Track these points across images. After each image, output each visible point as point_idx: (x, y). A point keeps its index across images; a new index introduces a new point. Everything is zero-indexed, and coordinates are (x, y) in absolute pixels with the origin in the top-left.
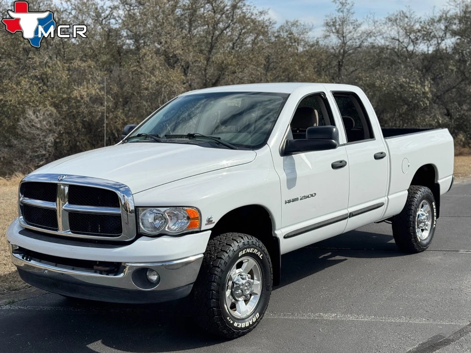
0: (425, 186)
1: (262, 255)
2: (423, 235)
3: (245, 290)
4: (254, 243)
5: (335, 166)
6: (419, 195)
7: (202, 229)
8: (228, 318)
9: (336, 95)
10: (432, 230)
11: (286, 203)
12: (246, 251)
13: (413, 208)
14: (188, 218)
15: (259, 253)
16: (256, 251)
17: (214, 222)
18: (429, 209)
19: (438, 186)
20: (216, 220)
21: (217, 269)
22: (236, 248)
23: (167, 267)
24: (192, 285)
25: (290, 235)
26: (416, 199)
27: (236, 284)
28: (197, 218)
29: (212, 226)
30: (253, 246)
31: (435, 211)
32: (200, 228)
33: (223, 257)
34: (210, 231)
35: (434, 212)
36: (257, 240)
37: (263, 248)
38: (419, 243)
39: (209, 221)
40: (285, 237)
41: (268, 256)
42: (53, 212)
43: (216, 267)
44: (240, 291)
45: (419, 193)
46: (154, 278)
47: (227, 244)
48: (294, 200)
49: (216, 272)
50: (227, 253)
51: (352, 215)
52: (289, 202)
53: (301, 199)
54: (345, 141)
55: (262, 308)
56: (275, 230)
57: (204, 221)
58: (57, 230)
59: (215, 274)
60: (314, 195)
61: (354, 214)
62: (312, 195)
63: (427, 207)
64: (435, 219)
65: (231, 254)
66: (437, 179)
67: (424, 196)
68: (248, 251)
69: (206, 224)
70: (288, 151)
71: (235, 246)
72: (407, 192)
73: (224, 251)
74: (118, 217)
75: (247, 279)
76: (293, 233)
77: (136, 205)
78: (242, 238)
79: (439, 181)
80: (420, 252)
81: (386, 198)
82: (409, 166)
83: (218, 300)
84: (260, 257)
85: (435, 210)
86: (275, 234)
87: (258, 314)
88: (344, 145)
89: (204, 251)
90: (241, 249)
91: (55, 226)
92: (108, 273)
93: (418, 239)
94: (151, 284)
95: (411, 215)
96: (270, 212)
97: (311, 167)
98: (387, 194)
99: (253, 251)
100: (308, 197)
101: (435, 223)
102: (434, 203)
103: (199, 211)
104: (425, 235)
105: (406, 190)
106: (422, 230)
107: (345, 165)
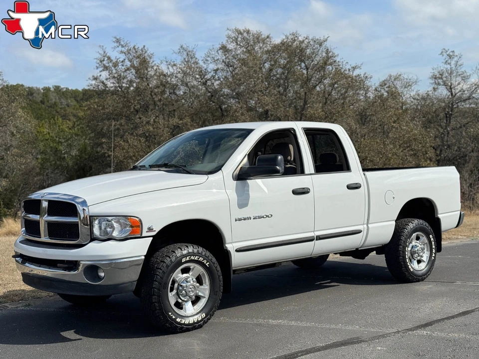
0: (419, 219)
1: (208, 263)
2: (419, 267)
3: (189, 291)
4: (200, 252)
5: (296, 192)
6: (411, 226)
7: (143, 235)
8: (170, 314)
9: (308, 132)
10: (431, 262)
11: (236, 221)
12: (190, 258)
13: (403, 238)
14: (132, 227)
15: (205, 262)
16: (201, 259)
17: (155, 231)
18: (426, 241)
19: (438, 220)
20: (157, 228)
21: (159, 270)
22: (178, 255)
23: (114, 265)
24: (136, 283)
25: (242, 249)
26: (407, 231)
27: (181, 286)
28: (139, 226)
29: (154, 234)
30: (198, 254)
31: (433, 244)
32: (141, 235)
33: (165, 261)
34: (152, 238)
35: (432, 245)
36: (204, 250)
37: (210, 258)
38: (412, 273)
39: (150, 229)
40: (237, 251)
41: (217, 264)
42: (37, 223)
43: (159, 269)
44: (184, 292)
45: (411, 224)
46: (102, 274)
47: (172, 251)
48: (245, 219)
49: (158, 273)
50: (170, 258)
51: (319, 238)
52: (240, 220)
53: (254, 219)
54: (313, 172)
55: (210, 311)
56: (225, 243)
57: (145, 229)
58: (40, 238)
59: (157, 275)
60: (270, 216)
61: (321, 237)
62: (267, 216)
63: (424, 239)
64: (434, 251)
65: (173, 259)
66: (437, 214)
67: (416, 228)
68: (192, 258)
69: (147, 232)
70: (242, 176)
71: (179, 253)
72: (394, 223)
73: (168, 256)
74: (76, 225)
75: (192, 282)
76: (246, 248)
77: (90, 215)
78: (187, 247)
79: (440, 216)
80: (415, 282)
81: (365, 226)
82: (394, 198)
83: (159, 296)
84: (207, 264)
85: (433, 242)
86: (226, 247)
87: (204, 314)
88: (311, 174)
89: (145, 254)
90: (185, 256)
91: (39, 235)
93: (410, 269)
94: (100, 279)
95: (401, 245)
96: (220, 228)
97: (267, 192)
98: (366, 222)
99: (198, 258)
100: (263, 217)
101: (434, 255)
102: (431, 236)
103: (140, 221)
104: (423, 267)
105: (393, 220)
106: (419, 262)
107: (308, 192)
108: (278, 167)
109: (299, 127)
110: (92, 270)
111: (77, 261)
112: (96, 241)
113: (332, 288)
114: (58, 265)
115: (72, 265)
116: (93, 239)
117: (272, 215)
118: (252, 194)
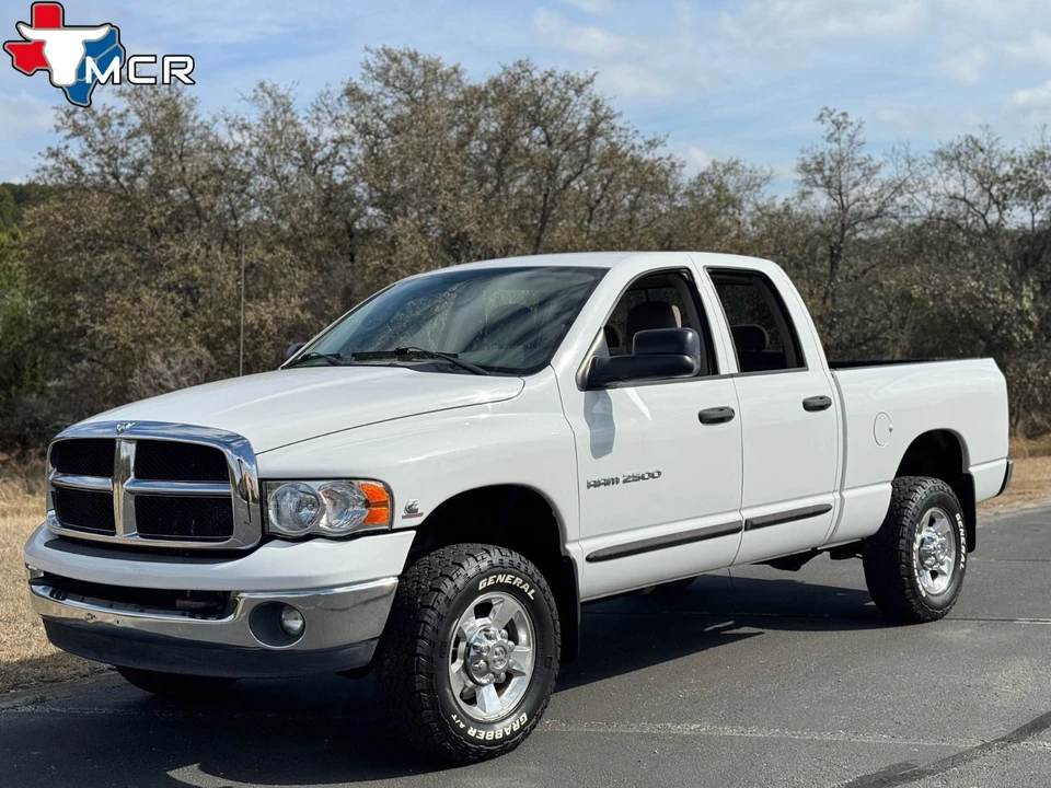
0: (935, 478)
1: (533, 591)
2: (935, 586)
3: (494, 661)
4: (516, 564)
5: (706, 418)
6: (920, 494)
7: (395, 526)
8: (454, 717)
9: (717, 275)
10: (957, 576)
11: (588, 487)
12: (495, 579)
13: (906, 522)
14: (367, 504)
15: (526, 587)
16: (518, 581)
17: (421, 514)
18: (948, 528)
19: (969, 479)
20: (426, 509)
21: (429, 611)
22: (472, 572)
23: (323, 601)
24: (375, 643)
25: (601, 554)
26: (914, 505)
27: (475, 647)
28: (384, 504)
29: (417, 521)
30: (512, 569)
31: (962, 534)
32: (391, 523)
33: (443, 587)
34: (414, 532)
35: (960, 536)
36: (523, 559)
37: (536, 577)
38: (925, 600)
39: (411, 511)
40: (589, 559)
41: (549, 594)
42: (106, 498)
43: (429, 607)
44: (482, 662)
45: (920, 491)
46: (297, 624)
47: (453, 563)
48: (607, 483)
49: (426, 619)
50: (452, 580)
51: (751, 525)
52: (597, 484)
53: (625, 481)
54: (734, 369)
55: (535, 706)
56: (565, 541)
57: (400, 511)
58: (113, 534)
59: (426, 623)
60: (656, 475)
61: (755, 523)
62: (651, 476)
63: (944, 523)
64: (963, 551)
65: (460, 582)
66: (968, 465)
67: (932, 499)
68: (501, 579)
69: (403, 517)
70: (596, 380)
71: (471, 568)
72: (889, 487)
73: (447, 576)
74: (225, 501)
75: (499, 639)
76: (608, 553)
77: (261, 477)
78: (488, 552)
79: (973, 470)
80: (928, 621)
81: (837, 495)
82: (891, 430)
83: (430, 676)
84: (530, 594)
85: (962, 530)
86: (567, 551)
87: (524, 715)
88: (732, 376)
89: (400, 572)
90: (483, 575)
91: (110, 527)
92: (205, 614)
93: (920, 592)
94: (290, 636)
95: (903, 538)
96: (552, 503)
97: (649, 416)
98: (838, 487)
99: (513, 580)
100: (643, 478)
101: (963, 560)
102: (958, 516)
103: (388, 489)
104: (941, 585)
105: (887, 482)
106: (934, 575)
107: (730, 418)
108: (688, 358)
109: (698, 263)
110: (269, 614)
111: (229, 592)
112: (276, 542)
113: (751, 639)
114: (179, 603)
115: (216, 603)
116: (267, 537)
117: (659, 473)
118: (621, 423)
